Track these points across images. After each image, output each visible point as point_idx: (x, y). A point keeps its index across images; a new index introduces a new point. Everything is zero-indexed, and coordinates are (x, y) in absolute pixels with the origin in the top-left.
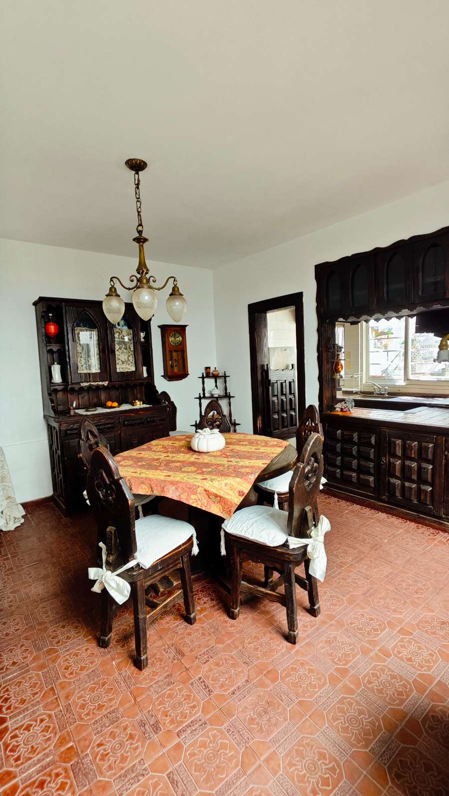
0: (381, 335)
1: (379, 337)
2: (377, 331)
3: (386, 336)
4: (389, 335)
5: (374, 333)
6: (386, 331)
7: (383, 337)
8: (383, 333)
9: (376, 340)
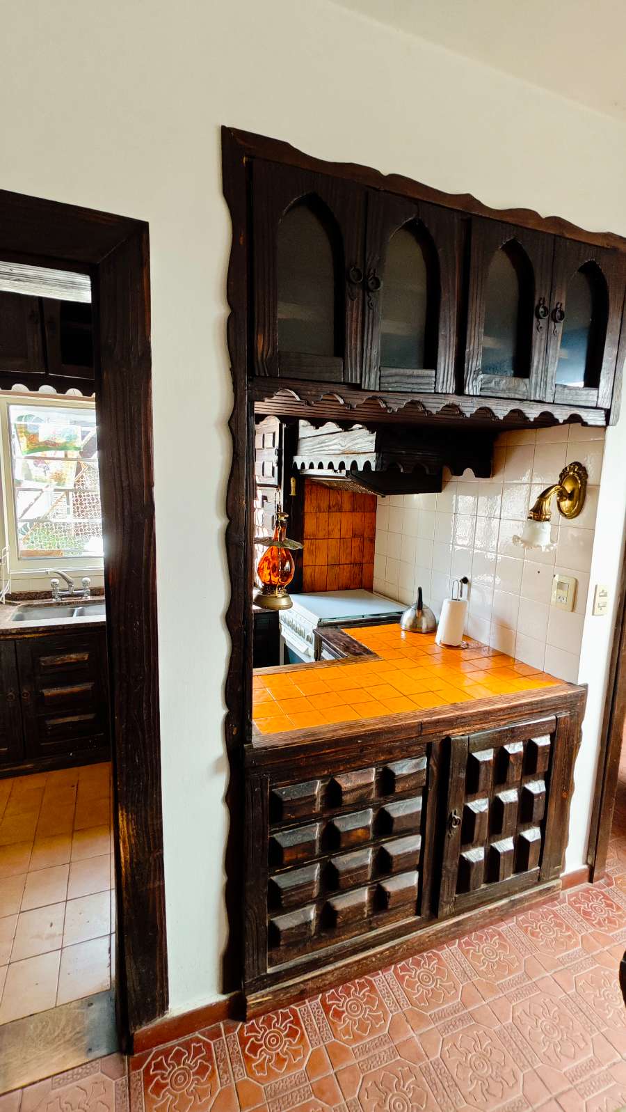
0: (48, 449)
1: (38, 454)
2: (32, 438)
3: (61, 454)
4: (69, 452)
5: (24, 440)
6: (61, 440)
7: (49, 454)
8: (49, 445)
9: (31, 462)
